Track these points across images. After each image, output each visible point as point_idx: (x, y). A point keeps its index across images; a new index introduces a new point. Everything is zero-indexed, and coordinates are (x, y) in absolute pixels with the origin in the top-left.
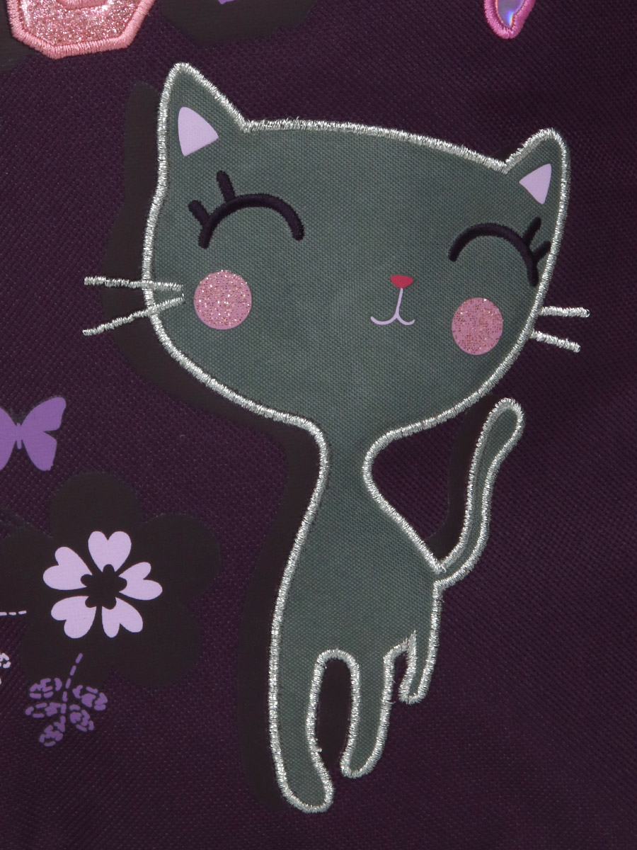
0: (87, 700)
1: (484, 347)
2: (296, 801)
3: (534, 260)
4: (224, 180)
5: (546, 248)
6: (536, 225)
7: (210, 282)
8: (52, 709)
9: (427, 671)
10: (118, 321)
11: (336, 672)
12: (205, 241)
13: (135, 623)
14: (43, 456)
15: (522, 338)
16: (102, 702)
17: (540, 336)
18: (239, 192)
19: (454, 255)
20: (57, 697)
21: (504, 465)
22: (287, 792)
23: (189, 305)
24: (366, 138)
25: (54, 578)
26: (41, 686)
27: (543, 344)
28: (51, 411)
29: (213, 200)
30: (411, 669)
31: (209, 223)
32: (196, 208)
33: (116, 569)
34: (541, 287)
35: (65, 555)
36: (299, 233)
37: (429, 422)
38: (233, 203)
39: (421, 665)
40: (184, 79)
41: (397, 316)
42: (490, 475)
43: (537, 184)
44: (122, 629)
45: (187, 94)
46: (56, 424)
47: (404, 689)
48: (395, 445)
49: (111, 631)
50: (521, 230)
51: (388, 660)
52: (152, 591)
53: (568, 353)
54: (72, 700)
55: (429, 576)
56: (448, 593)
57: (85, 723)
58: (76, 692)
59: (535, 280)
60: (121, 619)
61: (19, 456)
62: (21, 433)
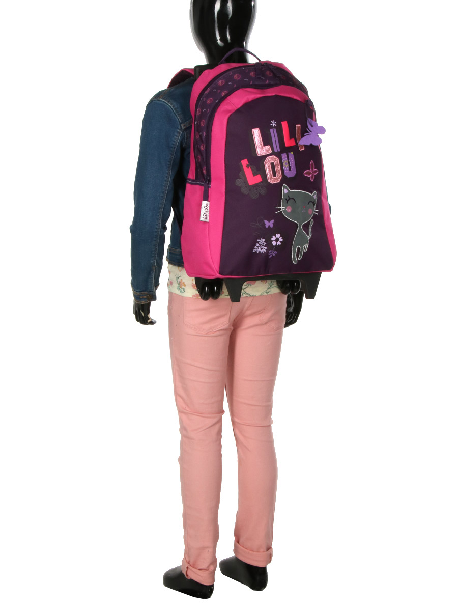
2: (294, 263)
3: (314, 205)
4: (289, 196)
7: (287, 208)
8: (271, 254)
10: (279, 212)
12: (287, 203)
14: (272, 226)
15: (313, 213)
16: (276, 253)
17: (315, 213)
19: (309, 204)
20: (272, 252)
23: (286, 210)
24: (300, 192)
25: (272, 239)
26: (270, 251)
28: (272, 221)
31: (287, 201)
32: (286, 199)
33: (278, 238)
34: (315, 208)
35: (274, 237)
36: (295, 202)
37: (307, 222)
38: (289, 199)
39: (306, 248)
40: (284, 186)
41: (304, 210)
42: (311, 228)
45: (285, 187)
46: (273, 223)
47: (305, 250)
49: (278, 245)
50: (313, 202)
51: (303, 247)
52: (282, 240)
55: (307, 238)
57: (274, 255)
58: (274, 251)
60: (279, 243)
61: (269, 226)
62: (269, 224)
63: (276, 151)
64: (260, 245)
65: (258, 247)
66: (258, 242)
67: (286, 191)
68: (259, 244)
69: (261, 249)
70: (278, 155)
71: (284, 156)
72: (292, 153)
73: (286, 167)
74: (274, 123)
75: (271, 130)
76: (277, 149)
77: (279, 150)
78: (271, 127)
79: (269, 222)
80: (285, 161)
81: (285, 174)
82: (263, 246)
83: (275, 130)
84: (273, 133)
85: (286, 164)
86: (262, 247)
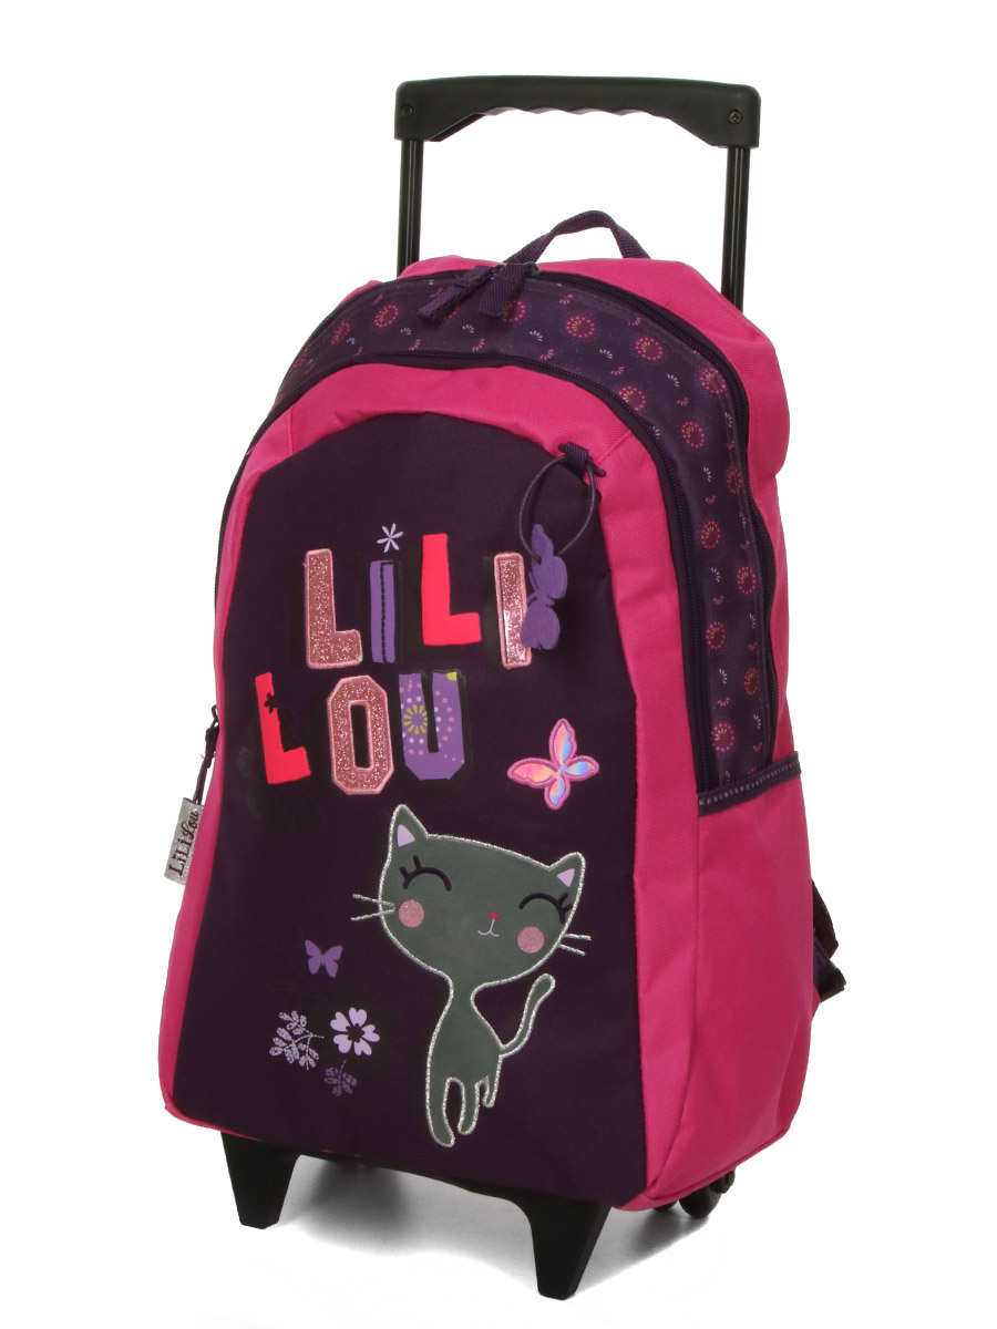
0: (348, 1080)
1: (535, 949)
2: (438, 1141)
3: (563, 913)
4: (416, 860)
5: (571, 907)
6: (565, 896)
7: (406, 905)
8: (335, 1081)
9: (494, 1094)
10: (366, 916)
11: (455, 1088)
12: (406, 886)
13: (368, 1051)
14: (332, 971)
15: (555, 947)
16: (354, 1083)
17: (564, 946)
18: (423, 866)
19: (522, 906)
20: (336, 1076)
21: (543, 1004)
22: (434, 1136)
23: (396, 914)
24: (482, 848)
25: (334, 1025)
26: (329, 1071)
27: (565, 951)
29: (411, 868)
30: (487, 1092)
31: (408, 878)
32: (403, 871)
33: (361, 1025)
34: (567, 925)
35: (339, 1015)
36: (448, 887)
37: (504, 981)
38: (420, 871)
39: (491, 1091)
40: (402, 811)
41: (490, 931)
42: (536, 1009)
43: (567, 877)
44: (363, 1052)
45: (403, 818)
46: (338, 957)
47: (485, 1100)
48: (485, 990)
49: (358, 1052)
50: (557, 898)
51: (477, 1087)
52: (376, 1038)
53: (579, 956)
54: (342, 1079)
55: (498, 1051)
56: (506, 1061)
57: (348, 1090)
58: (344, 1076)
59: (563, 921)
60: (362, 1048)
61: (323, 969)
62: (324, 960)
63: (377, 658)
64: (295, 1037)
65: (289, 1043)
66: (284, 1024)
67: (405, 837)
68: (290, 1032)
69: (302, 1053)
70: (386, 676)
71: (410, 684)
72: (453, 676)
73: (414, 731)
74: (391, 538)
75: (375, 566)
76: (385, 651)
77: (391, 658)
78: (378, 553)
79: (324, 949)
80: (413, 708)
81: (408, 763)
82: (304, 1041)
83: (389, 570)
84: (382, 578)
85: (416, 720)
86: (303, 1047)
